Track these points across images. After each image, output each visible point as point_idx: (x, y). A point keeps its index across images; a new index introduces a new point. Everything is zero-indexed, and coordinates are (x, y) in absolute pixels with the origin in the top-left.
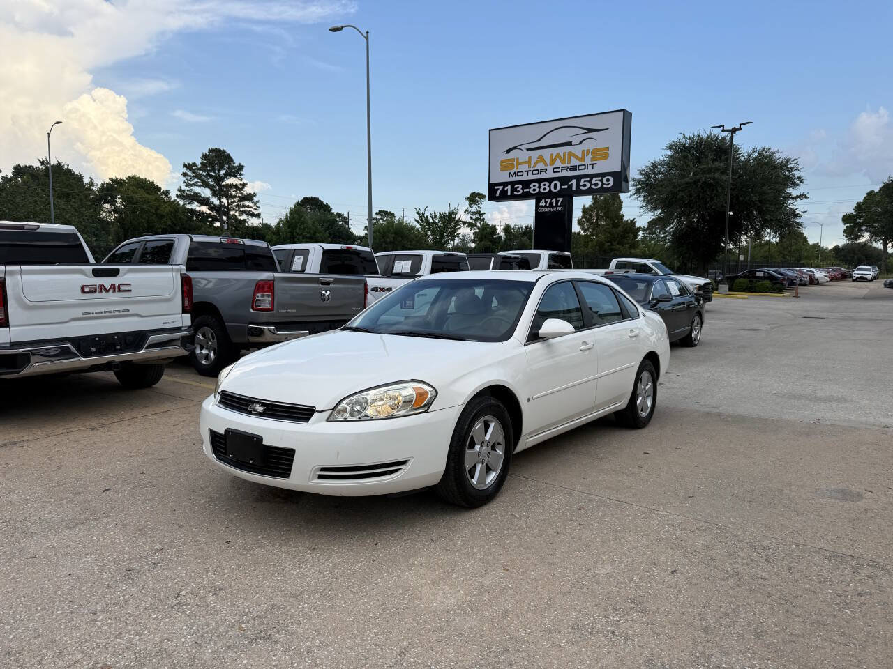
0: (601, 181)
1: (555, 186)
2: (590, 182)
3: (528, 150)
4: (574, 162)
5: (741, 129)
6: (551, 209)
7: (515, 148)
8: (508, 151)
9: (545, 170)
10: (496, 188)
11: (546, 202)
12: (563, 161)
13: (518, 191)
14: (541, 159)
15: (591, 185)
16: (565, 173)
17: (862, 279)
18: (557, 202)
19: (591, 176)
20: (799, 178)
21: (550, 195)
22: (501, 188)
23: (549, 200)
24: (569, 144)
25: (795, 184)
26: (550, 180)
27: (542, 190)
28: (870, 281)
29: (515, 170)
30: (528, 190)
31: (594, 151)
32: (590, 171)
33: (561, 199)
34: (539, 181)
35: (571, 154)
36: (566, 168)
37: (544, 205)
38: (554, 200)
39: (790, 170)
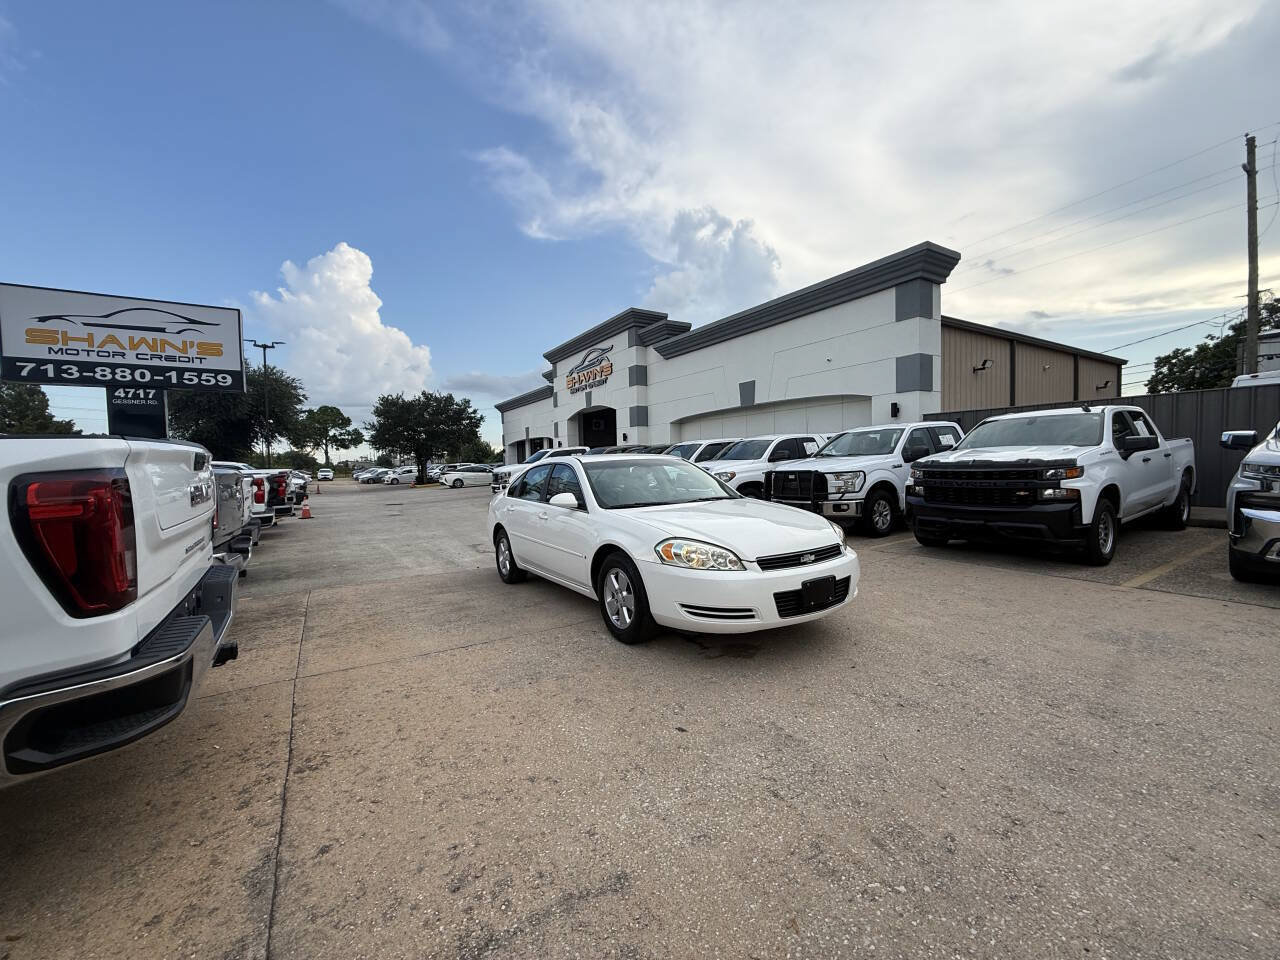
0: (215, 378)
1: (143, 376)
2: (199, 377)
3: (85, 324)
4: (170, 352)
5: (273, 347)
6: (137, 402)
7: (59, 317)
8: (42, 319)
9: (123, 355)
10: (18, 364)
11: (127, 393)
12: (152, 347)
13: (71, 374)
14: (113, 340)
15: (200, 380)
16: (156, 362)
17: (325, 479)
18: (147, 394)
19: (200, 372)
20: (304, 396)
21: (134, 384)
22: (32, 365)
23: (133, 391)
24: (162, 330)
25: (300, 402)
26: (133, 368)
27: (118, 377)
28: (331, 480)
29: (60, 346)
30: (91, 374)
31: (200, 345)
32: (197, 365)
33: (153, 392)
34: (113, 367)
35: (164, 342)
36: (160, 357)
37: (123, 395)
38: (141, 392)
39: (295, 388)
